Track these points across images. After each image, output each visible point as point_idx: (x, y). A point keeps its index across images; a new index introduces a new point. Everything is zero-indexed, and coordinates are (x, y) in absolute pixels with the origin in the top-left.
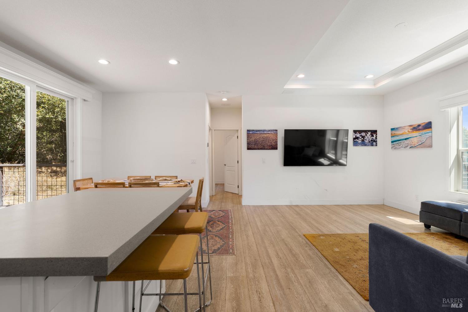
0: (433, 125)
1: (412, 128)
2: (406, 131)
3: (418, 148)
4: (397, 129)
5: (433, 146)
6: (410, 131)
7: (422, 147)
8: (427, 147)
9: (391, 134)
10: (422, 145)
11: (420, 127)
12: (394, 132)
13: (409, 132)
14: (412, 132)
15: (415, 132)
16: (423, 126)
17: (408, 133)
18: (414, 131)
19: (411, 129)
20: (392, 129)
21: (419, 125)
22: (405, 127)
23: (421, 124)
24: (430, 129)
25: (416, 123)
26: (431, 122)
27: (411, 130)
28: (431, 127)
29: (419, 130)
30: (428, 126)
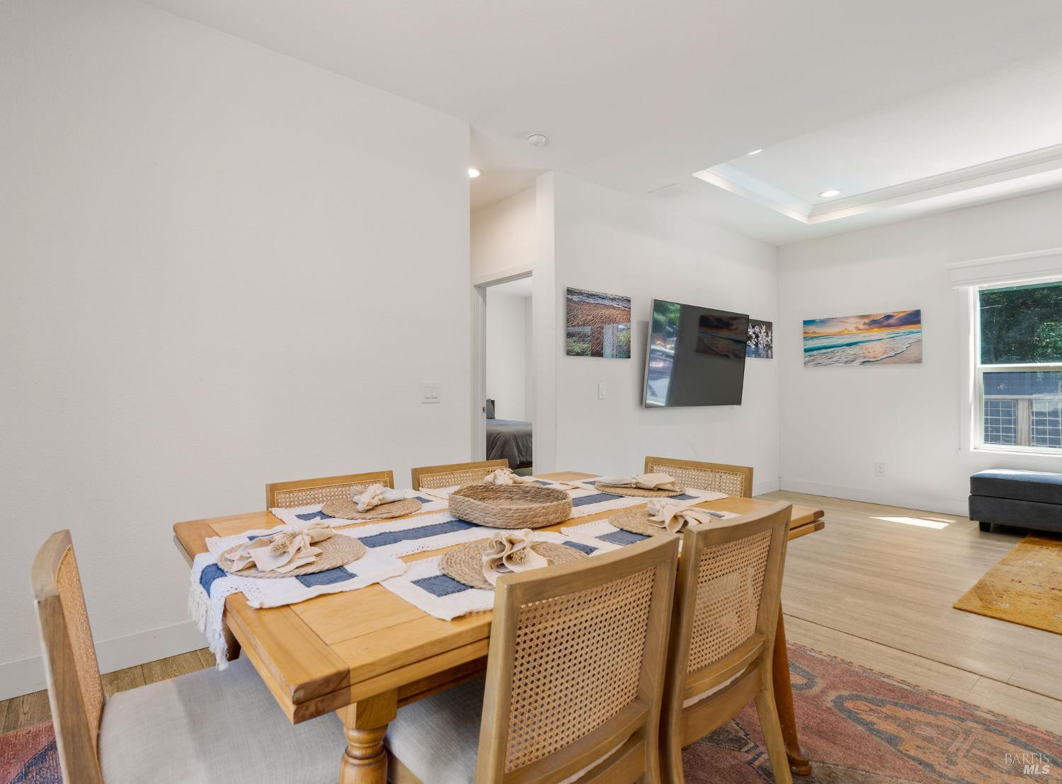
0: (923, 318)
1: (867, 321)
2: (851, 328)
3: (884, 363)
4: (823, 322)
5: (924, 360)
6: (862, 327)
7: (896, 363)
8: (911, 363)
9: (805, 333)
10: (896, 358)
11: (891, 321)
12: (811, 329)
13: (858, 329)
14: (867, 330)
15: (876, 330)
16: (900, 319)
17: (855, 331)
18: (873, 328)
19: (865, 324)
20: (806, 323)
21: (889, 317)
22: (847, 318)
23: (895, 314)
24: (918, 326)
25: (879, 311)
26: (919, 311)
27: (866, 327)
28: (918, 322)
29: (889, 326)
30: (914, 318)
